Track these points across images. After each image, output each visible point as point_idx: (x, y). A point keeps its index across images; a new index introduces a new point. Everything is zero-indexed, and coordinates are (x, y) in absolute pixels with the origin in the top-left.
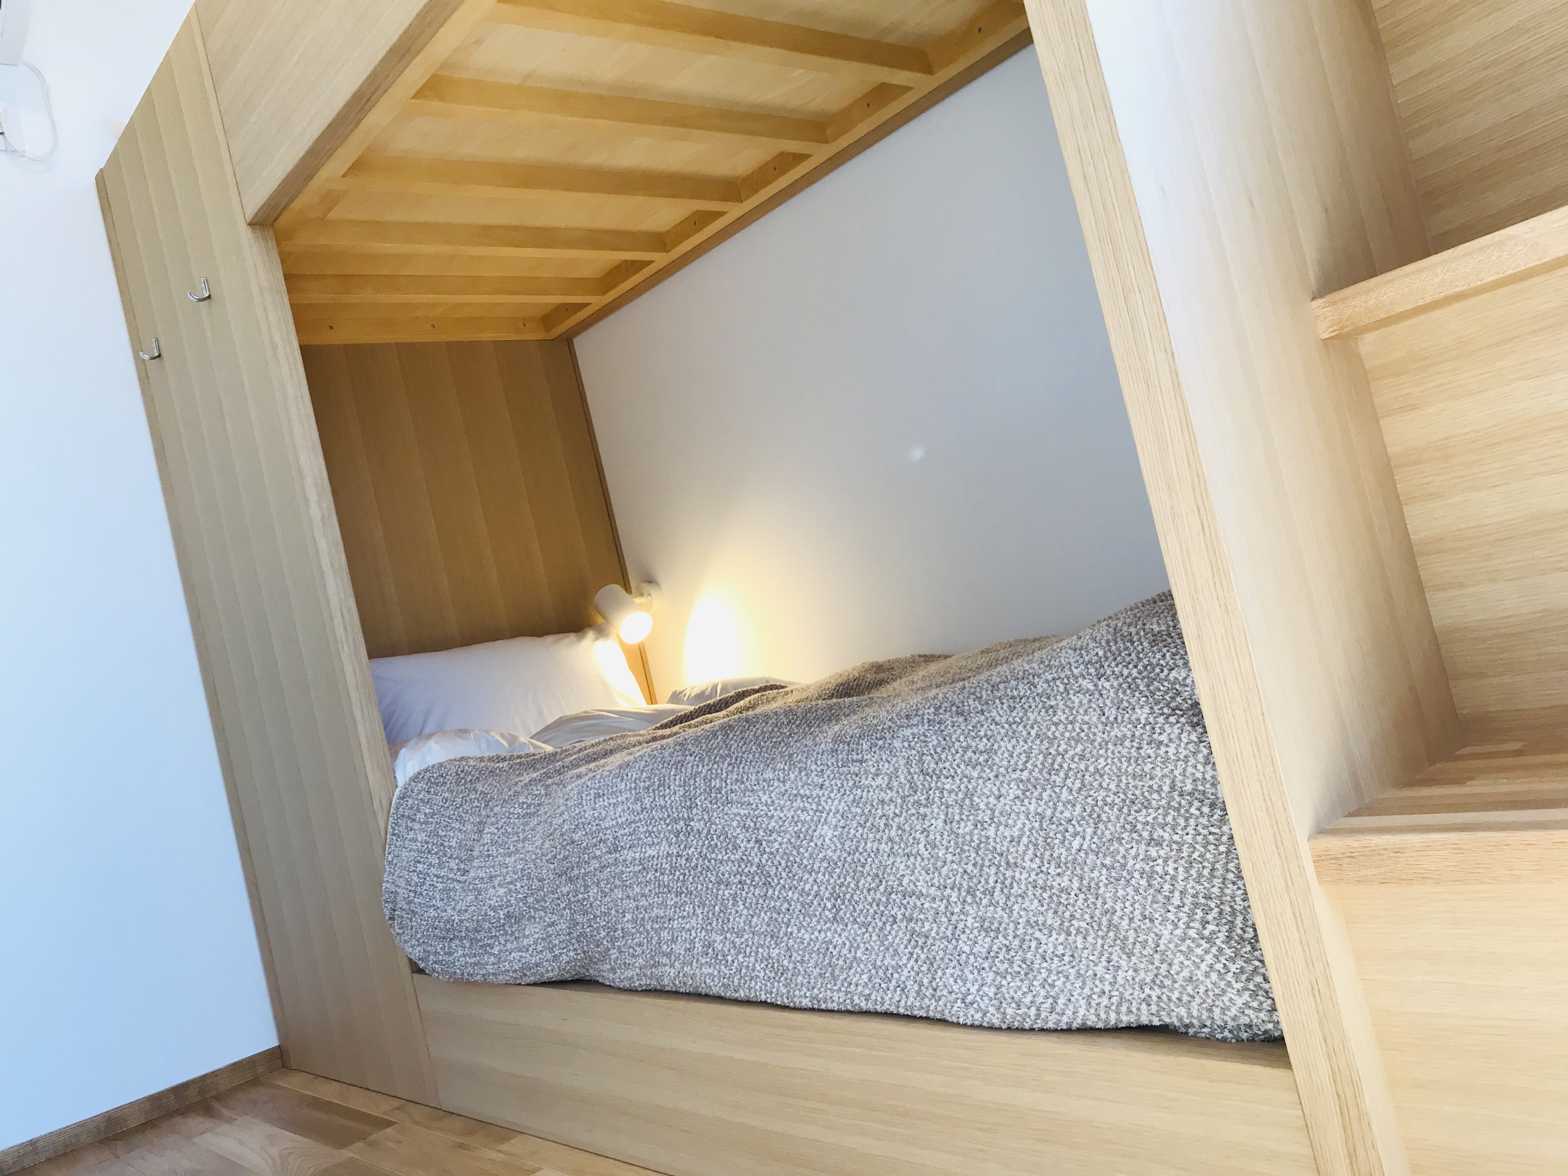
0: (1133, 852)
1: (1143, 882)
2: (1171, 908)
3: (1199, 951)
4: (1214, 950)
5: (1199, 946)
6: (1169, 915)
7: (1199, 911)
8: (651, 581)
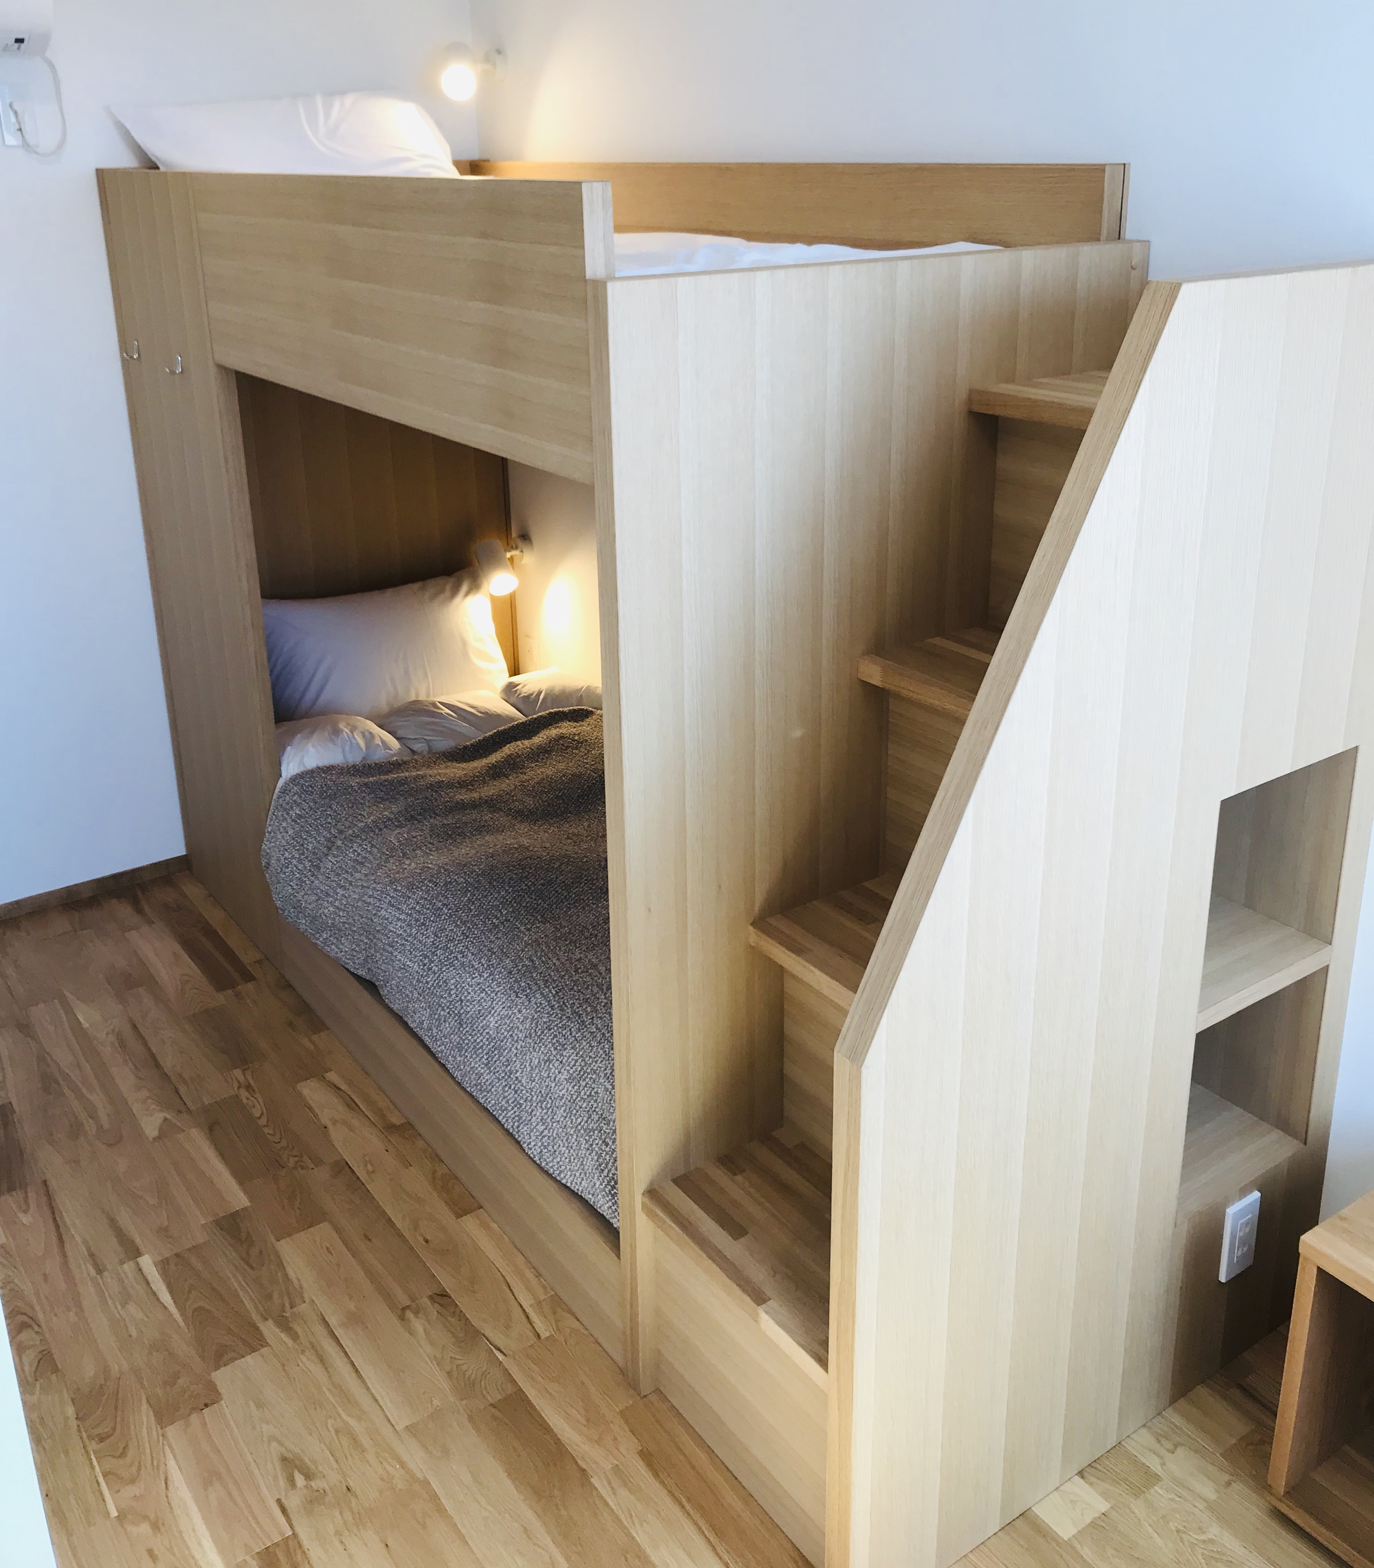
0: (597, 1142)
1: (596, 1158)
2: (602, 1175)
3: (607, 1199)
4: (613, 1201)
5: (608, 1197)
6: (600, 1178)
7: (613, 1182)
8: (525, 537)
